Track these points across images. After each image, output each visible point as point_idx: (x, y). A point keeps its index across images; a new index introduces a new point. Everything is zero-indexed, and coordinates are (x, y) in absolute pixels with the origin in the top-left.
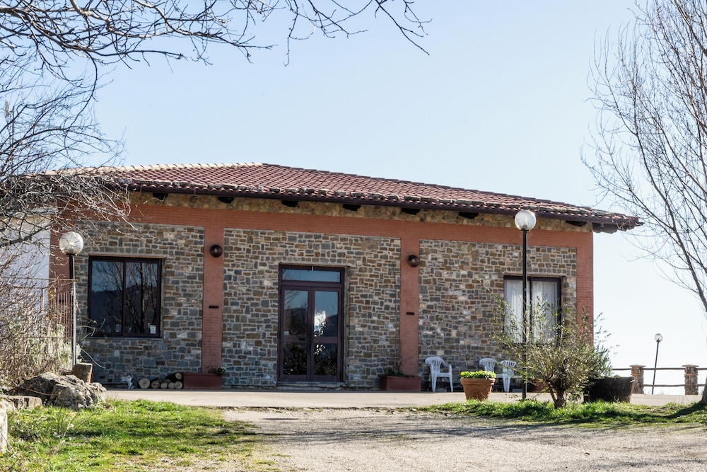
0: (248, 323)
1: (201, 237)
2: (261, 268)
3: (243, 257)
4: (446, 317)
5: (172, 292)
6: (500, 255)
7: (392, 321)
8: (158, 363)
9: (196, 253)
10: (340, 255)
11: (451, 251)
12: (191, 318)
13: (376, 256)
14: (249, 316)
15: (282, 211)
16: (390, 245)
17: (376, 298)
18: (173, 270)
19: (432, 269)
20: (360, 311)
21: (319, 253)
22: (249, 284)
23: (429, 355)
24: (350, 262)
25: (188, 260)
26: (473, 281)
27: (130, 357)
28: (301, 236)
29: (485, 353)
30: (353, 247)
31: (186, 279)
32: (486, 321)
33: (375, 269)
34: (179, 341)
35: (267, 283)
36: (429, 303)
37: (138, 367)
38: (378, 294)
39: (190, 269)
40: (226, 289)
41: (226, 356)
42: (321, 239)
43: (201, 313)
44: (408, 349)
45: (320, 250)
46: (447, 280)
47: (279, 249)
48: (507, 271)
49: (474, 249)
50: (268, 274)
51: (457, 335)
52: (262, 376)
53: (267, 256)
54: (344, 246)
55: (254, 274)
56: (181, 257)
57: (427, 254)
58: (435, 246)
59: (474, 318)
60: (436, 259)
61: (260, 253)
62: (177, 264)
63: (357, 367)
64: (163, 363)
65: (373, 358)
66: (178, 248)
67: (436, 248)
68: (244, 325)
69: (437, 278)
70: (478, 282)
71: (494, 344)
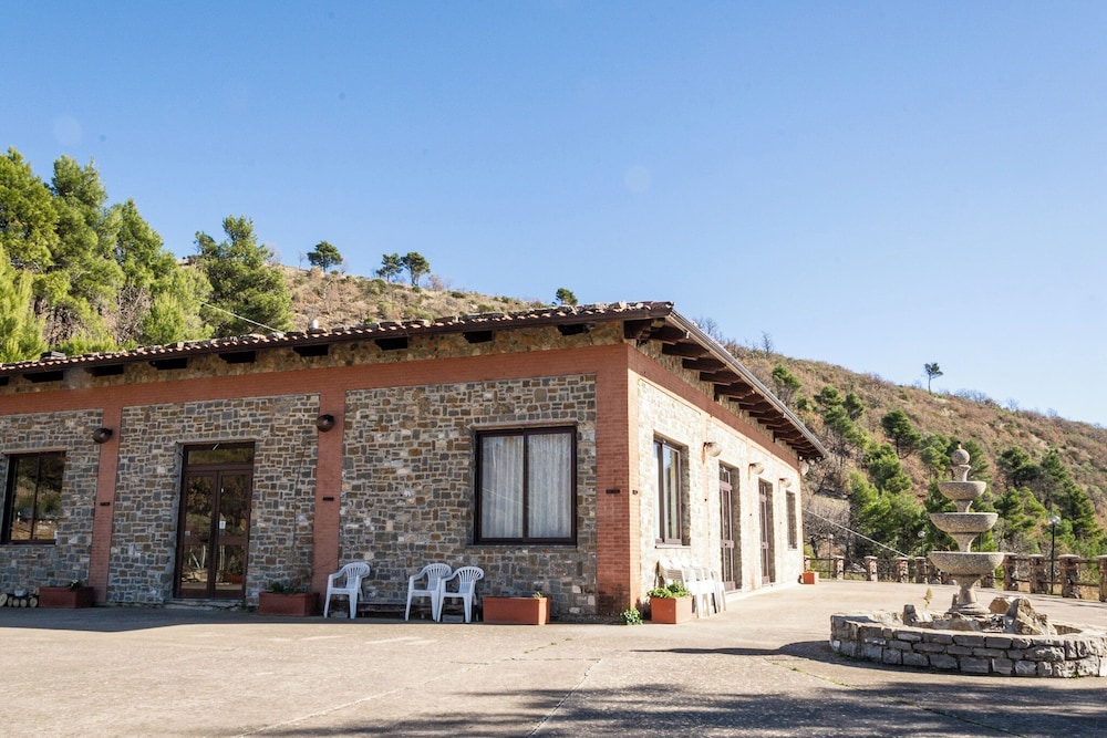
0: (137, 522)
1: (99, 421)
2: (155, 451)
3: (139, 440)
4: (380, 501)
5: (68, 488)
6: (462, 400)
7: (305, 511)
8: (48, 575)
9: (93, 441)
10: (246, 425)
11: (389, 403)
12: (83, 519)
13: (287, 422)
14: (139, 513)
16: (306, 405)
17: (284, 480)
18: (71, 463)
19: (361, 432)
20: (264, 499)
21: (219, 426)
22: (141, 472)
23: (352, 559)
24: (254, 433)
25: (85, 449)
26: (420, 445)
27: (24, 567)
28: (200, 406)
29: (437, 556)
30: (259, 412)
31: (82, 472)
32: (440, 504)
33: (285, 440)
34: (70, 547)
35: (161, 470)
36: (355, 482)
37: (30, 579)
38: (287, 474)
39: (87, 460)
40: (119, 481)
41: (113, 565)
42: (223, 408)
43: (94, 510)
44: (325, 553)
45: (221, 422)
46: (381, 446)
47: (177, 426)
48: (474, 424)
49: (422, 396)
50: (162, 458)
51: (395, 528)
52: (148, 590)
53: (163, 435)
54: (249, 413)
55: (148, 459)
56: (80, 446)
57: (355, 410)
58: (366, 398)
59: (420, 500)
60: (367, 417)
61: (156, 433)
62: (75, 455)
63: (256, 578)
64: (53, 574)
65: (278, 565)
66: (77, 437)
67: (367, 401)
68: (134, 525)
69: (368, 444)
70: (427, 444)
71: (451, 541)
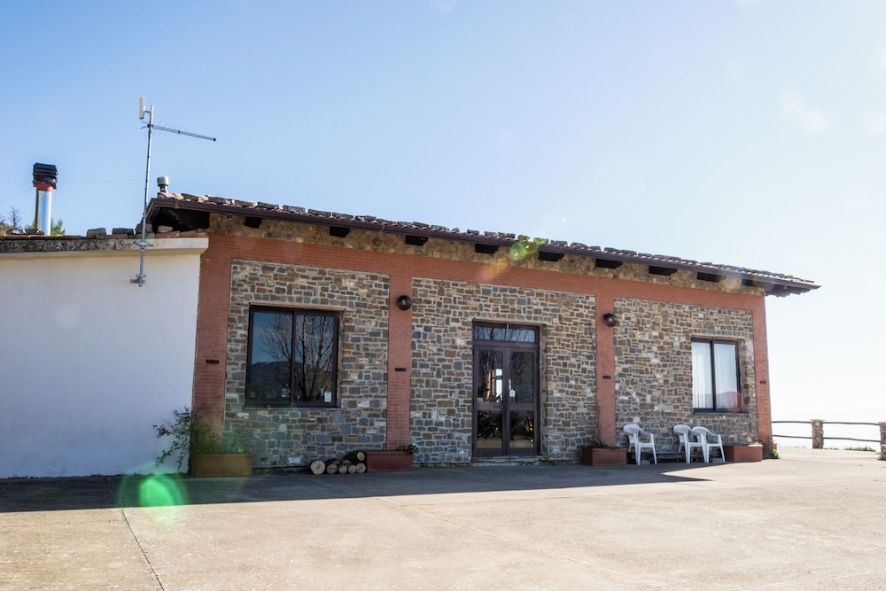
0: (439, 388)
1: (386, 287)
2: (453, 324)
3: (433, 311)
4: (641, 381)
5: (352, 351)
6: (687, 316)
7: (590, 385)
8: (334, 439)
9: (380, 305)
10: (537, 311)
11: (643, 311)
12: (374, 383)
13: (572, 314)
14: (440, 381)
15: (475, 261)
16: (585, 303)
17: (573, 360)
18: (353, 324)
19: (626, 329)
20: (557, 374)
21: (514, 309)
22: (440, 342)
23: (625, 422)
24: (546, 319)
25: (371, 313)
26: (664, 343)
27: (300, 432)
28: (495, 290)
29: (678, 420)
30: (549, 303)
31: (369, 336)
32: (678, 385)
33: (572, 328)
34: (360, 411)
35: (460, 342)
36: (625, 366)
37: (310, 444)
38: (575, 356)
39: (374, 323)
40: (414, 348)
41: (415, 429)
42: (517, 294)
43: (386, 376)
44: (606, 418)
45: (516, 306)
46: (640, 341)
47: (472, 303)
48: (694, 333)
49: (664, 309)
50: (462, 332)
51: (652, 400)
52: (455, 451)
53: (460, 310)
54: (540, 302)
55: (446, 331)
56: (363, 309)
57: (621, 313)
58: (628, 304)
59: (666, 382)
60: (629, 319)
61: (452, 307)
62: (357, 317)
63: (556, 438)
64: (340, 439)
65: (572, 427)
66: (359, 299)
67: (629, 307)
68: (435, 391)
69: (631, 339)
70: (668, 343)
71: (686, 410)
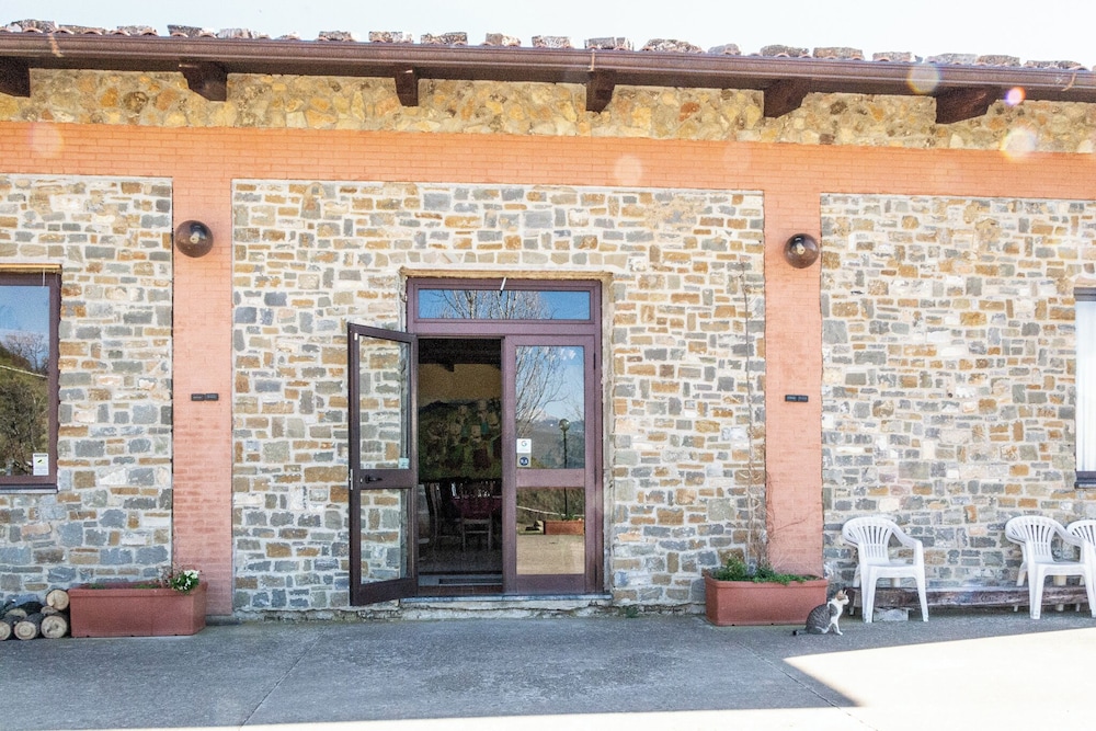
0: (308, 438)
1: (162, 206)
2: (341, 285)
3: (290, 256)
5: (80, 359)
6: (1061, 231)
7: (744, 420)
8: (41, 558)
9: (148, 251)
10: (584, 241)
11: (916, 224)
12: (138, 432)
13: (690, 243)
15: (402, 127)
16: (732, 212)
17: (692, 359)
18: (81, 298)
19: (860, 274)
20: (645, 395)
21: (517, 240)
22: (310, 331)
23: (854, 511)
24: (610, 260)
25: (126, 269)
26: (983, 305)
28: (461, 194)
29: (1023, 502)
30: (620, 218)
31: (122, 324)
32: (1023, 413)
33: (688, 279)
34: (104, 494)
36: (853, 369)
38: (697, 347)
39: (133, 292)
40: (240, 346)
41: (246, 532)
42: (524, 201)
43: (169, 415)
44: (794, 505)
45: (522, 232)
46: (904, 303)
47: (397, 231)
48: (1084, 275)
49: (983, 216)
50: (368, 302)
51: (939, 454)
53: (364, 251)
54: (593, 218)
55: (324, 302)
56: (104, 261)
57: (842, 232)
58: (867, 209)
59: (986, 405)
60: (870, 246)
61: (339, 244)
62: (91, 282)
63: (638, 551)
64: (55, 558)
65: (687, 525)
66: (94, 239)
67: (870, 216)
68: (298, 445)
69: (874, 298)
70: (997, 305)
71: (1050, 476)
